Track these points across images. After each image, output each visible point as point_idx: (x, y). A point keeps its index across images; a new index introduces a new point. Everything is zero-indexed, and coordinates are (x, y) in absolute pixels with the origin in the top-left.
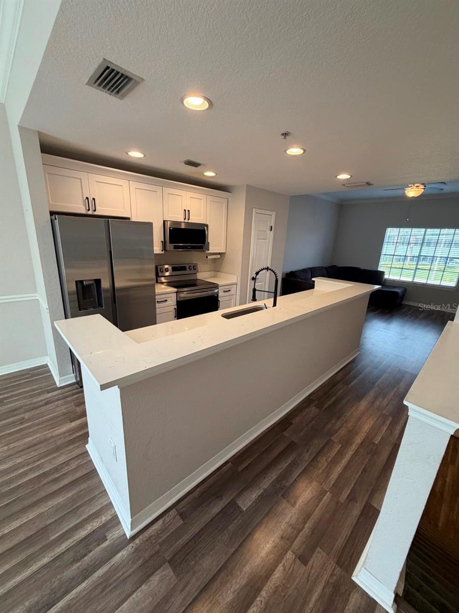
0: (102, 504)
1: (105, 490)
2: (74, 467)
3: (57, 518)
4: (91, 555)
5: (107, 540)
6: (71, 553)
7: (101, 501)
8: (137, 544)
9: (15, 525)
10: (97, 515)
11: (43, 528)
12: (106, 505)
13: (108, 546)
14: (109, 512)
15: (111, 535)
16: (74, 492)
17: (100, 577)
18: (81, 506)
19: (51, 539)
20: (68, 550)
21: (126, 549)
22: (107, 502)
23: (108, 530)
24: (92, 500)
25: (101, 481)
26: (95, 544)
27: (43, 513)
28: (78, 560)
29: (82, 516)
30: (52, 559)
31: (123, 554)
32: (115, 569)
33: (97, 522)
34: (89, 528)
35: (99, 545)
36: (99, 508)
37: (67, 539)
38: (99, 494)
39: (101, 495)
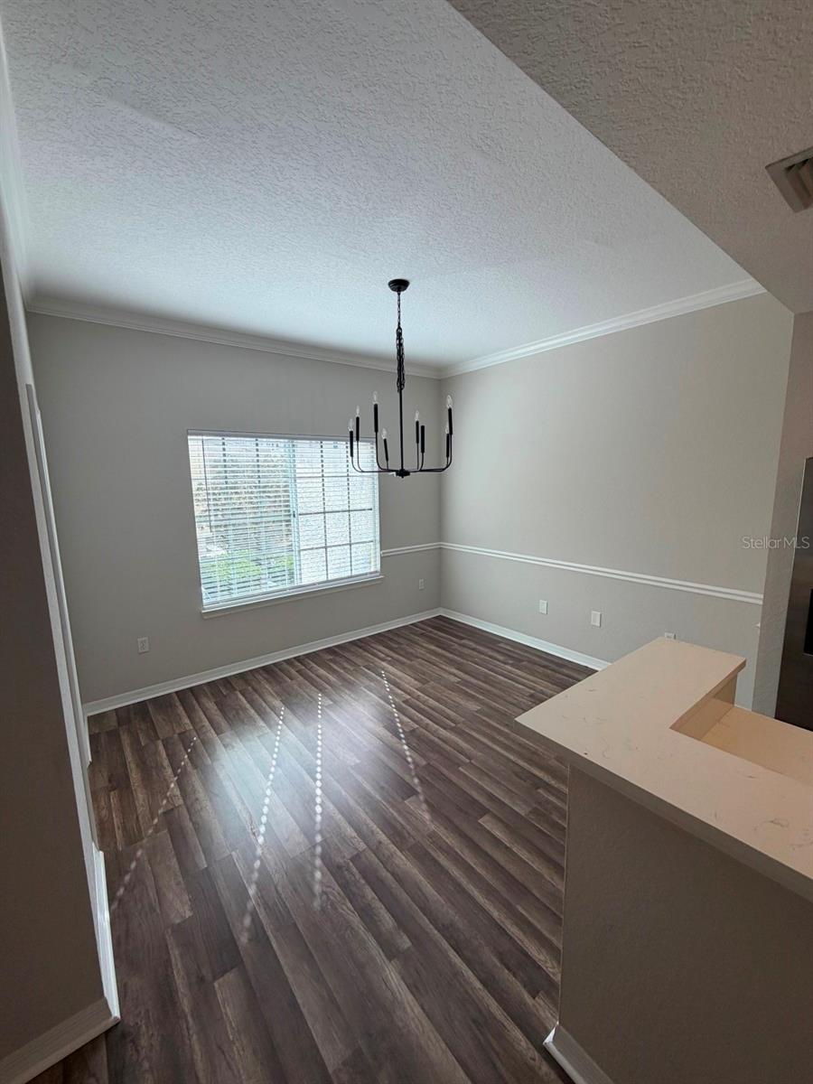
3: (543, 900)
4: (511, 977)
5: (534, 998)
8: (540, 1068)
9: (524, 855)
11: (526, 888)
13: (526, 1005)
15: (542, 1003)
21: (530, 1046)
26: (525, 979)
27: (542, 877)
28: (502, 961)
29: (554, 936)
30: (499, 921)
31: (521, 1040)
32: (501, 1035)
33: (554, 968)
34: (542, 957)
35: (525, 987)
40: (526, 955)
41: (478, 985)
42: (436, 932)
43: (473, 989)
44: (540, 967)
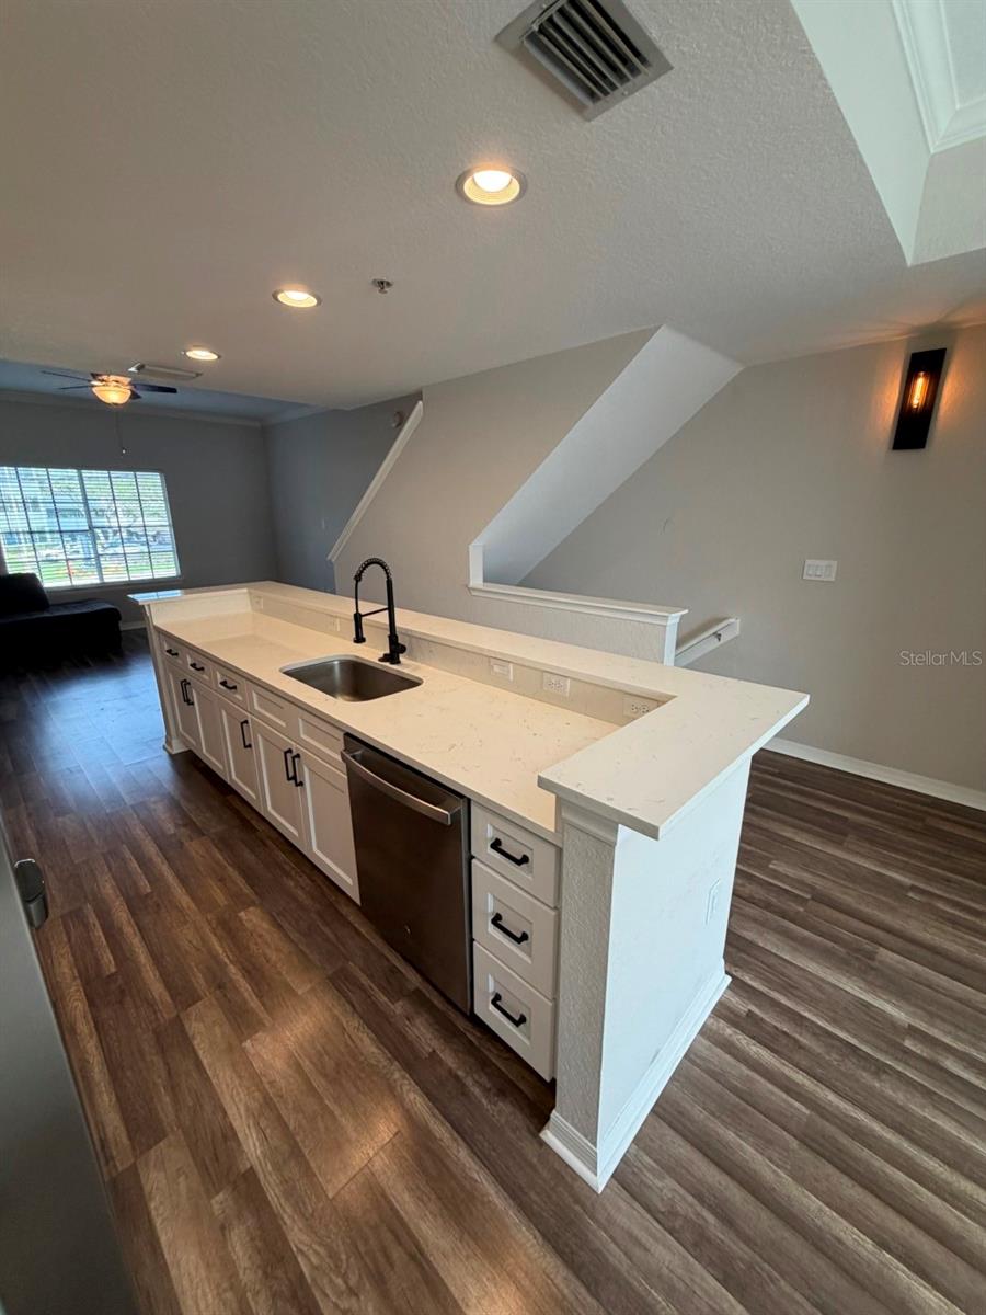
0: (708, 1049)
1: (686, 1056)
2: (670, 1182)
3: (779, 1130)
4: (778, 1025)
5: (750, 1011)
6: (796, 1057)
7: (707, 1052)
10: (728, 1047)
12: (708, 1038)
13: (756, 1005)
14: (715, 1027)
15: (741, 1008)
16: (721, 1130)
17: (789, 999)
18: (734, 1090)
19: (807, 1112)
20: (797, 1066)
22: (703, 1040)
23: (736, 1015)
24: (714, 1072)
25: (672, 1079)
26: (764, 1026)
28: (796, 1040)
29: (748, 1076)
33: (738, 1040)
34: (754, 1048)
35: (762, 1019)
36: (718, 1050)
37: (788, 1078)
38: (698, 1066)
39: (698, 1061)
40: (773, 1050)
41: (806, 1014)
42: (889, 1062)
43: (810, 1011)
44: (753, 1038)
